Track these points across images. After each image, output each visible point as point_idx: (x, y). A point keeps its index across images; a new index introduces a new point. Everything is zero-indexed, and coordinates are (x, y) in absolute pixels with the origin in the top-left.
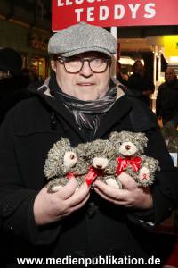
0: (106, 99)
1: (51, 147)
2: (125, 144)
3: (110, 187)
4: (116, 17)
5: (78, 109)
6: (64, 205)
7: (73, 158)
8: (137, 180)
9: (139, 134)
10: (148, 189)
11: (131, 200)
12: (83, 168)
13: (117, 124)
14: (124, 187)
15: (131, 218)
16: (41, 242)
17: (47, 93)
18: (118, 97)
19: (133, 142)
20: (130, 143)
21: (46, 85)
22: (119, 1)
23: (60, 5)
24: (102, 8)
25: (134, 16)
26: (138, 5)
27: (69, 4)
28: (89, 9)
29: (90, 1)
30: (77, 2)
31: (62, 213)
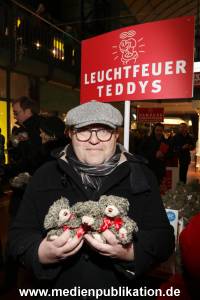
0: (107, 165)
1: (52, 204)
2: (109, 207)
3: (96, 241)
4: (129, 92)
5: (84, 172)
6: (59, 251)
7: (66, 214)
8: (117, 238)
10: (126, 246)
11: (114, 253)
12: (75, 223)
14: (107, 242)
15: (117, 267)
16: (44, 277)
17: (63, 158)
18: (120, 163)
19: (116, 205)
20: (113, 207)
21: (64, 151)
22: (131, 79)
23: (87, 83)
24: (117, 85)
25: (143, 91)
26: (146, 82)
27: (92, 82)
28: (109, 86)
29: (109, 79)
30: (99, 81)
31: (58, 257)
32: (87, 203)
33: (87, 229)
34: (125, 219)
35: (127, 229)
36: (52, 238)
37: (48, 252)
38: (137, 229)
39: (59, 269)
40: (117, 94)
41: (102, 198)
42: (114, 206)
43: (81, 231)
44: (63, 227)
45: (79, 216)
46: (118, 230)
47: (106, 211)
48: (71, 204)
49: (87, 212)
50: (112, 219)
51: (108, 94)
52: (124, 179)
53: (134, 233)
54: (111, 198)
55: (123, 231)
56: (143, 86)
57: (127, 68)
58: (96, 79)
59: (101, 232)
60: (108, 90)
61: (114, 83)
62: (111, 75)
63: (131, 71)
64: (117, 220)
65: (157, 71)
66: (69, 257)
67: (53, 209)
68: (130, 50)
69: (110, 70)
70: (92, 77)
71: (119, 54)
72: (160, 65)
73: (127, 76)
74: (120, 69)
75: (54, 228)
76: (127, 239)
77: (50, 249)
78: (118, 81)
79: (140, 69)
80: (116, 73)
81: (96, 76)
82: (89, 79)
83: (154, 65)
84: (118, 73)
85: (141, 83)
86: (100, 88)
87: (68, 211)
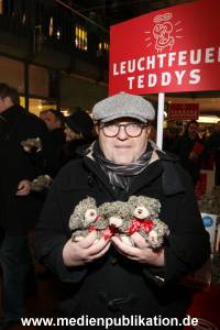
0: (137, 163)
2: (139, 208)
4: (163, 84)
5: (112, 171)
6: (84, 253)
8: (147, 241)
9: (154, 200)
12: (102, 224)
13: (146, 186)
14: (136, 246)
17: (90, 156)
18: (152, 161)
21: (91, 148)
22: (166, 68)
23: (116, 73)
24: (150, 76)
25: (180, 82)
26: (183, 72)
27: (123, 72)
28: (140, 77)
29: (140, 69)
30: (130, 71)
31: (84, 260)
32: (115, 203)
33: (115, 230)
34: (156, 221)
35: (158, 232)
36: (77, 239)
37: (73, 254)
38: (168, 233)
39: (85, 271)
40: (150, 85)
41: (132, 198)
42: (144, 207)
43: (108, 232)
44: (89, 228)
45: (106, 217)
46: (147, 233)
47: (136, 213)
48: (98, 204)
49: (115, 213)
50: (141, 221)
51: (140, 86)
52: (154, 180)
53: (165, 237)
54: (141, 199)
55: (153, 234)
56: (180, 76)
57: (161, 57)
58: (126, 69)
59: (129, 234)
60: (140, 81)
61: (146, 73)
62: (144, 64)
63: (166, 60)
64: (147, 222)
65: (195, 59)
66: (95, 260)
67: (79, 208)
68: (166, 36)
69: (143, 59)
70: (122, 67)
71: (153, 40)
72: (199, 51)
73: (161, 65)
74: (153, 57)
75: (80, 229)
76: (157, 243)
77: (75, 250)
78: (151, 71)
79: (177, 57)
80: (149, 62)
81: (126, 65)
82: (118, 69)
83: (192, 52)
84: (151, 62)
85: (177, 73)
86: (131, 79)
87: (94, 211)
